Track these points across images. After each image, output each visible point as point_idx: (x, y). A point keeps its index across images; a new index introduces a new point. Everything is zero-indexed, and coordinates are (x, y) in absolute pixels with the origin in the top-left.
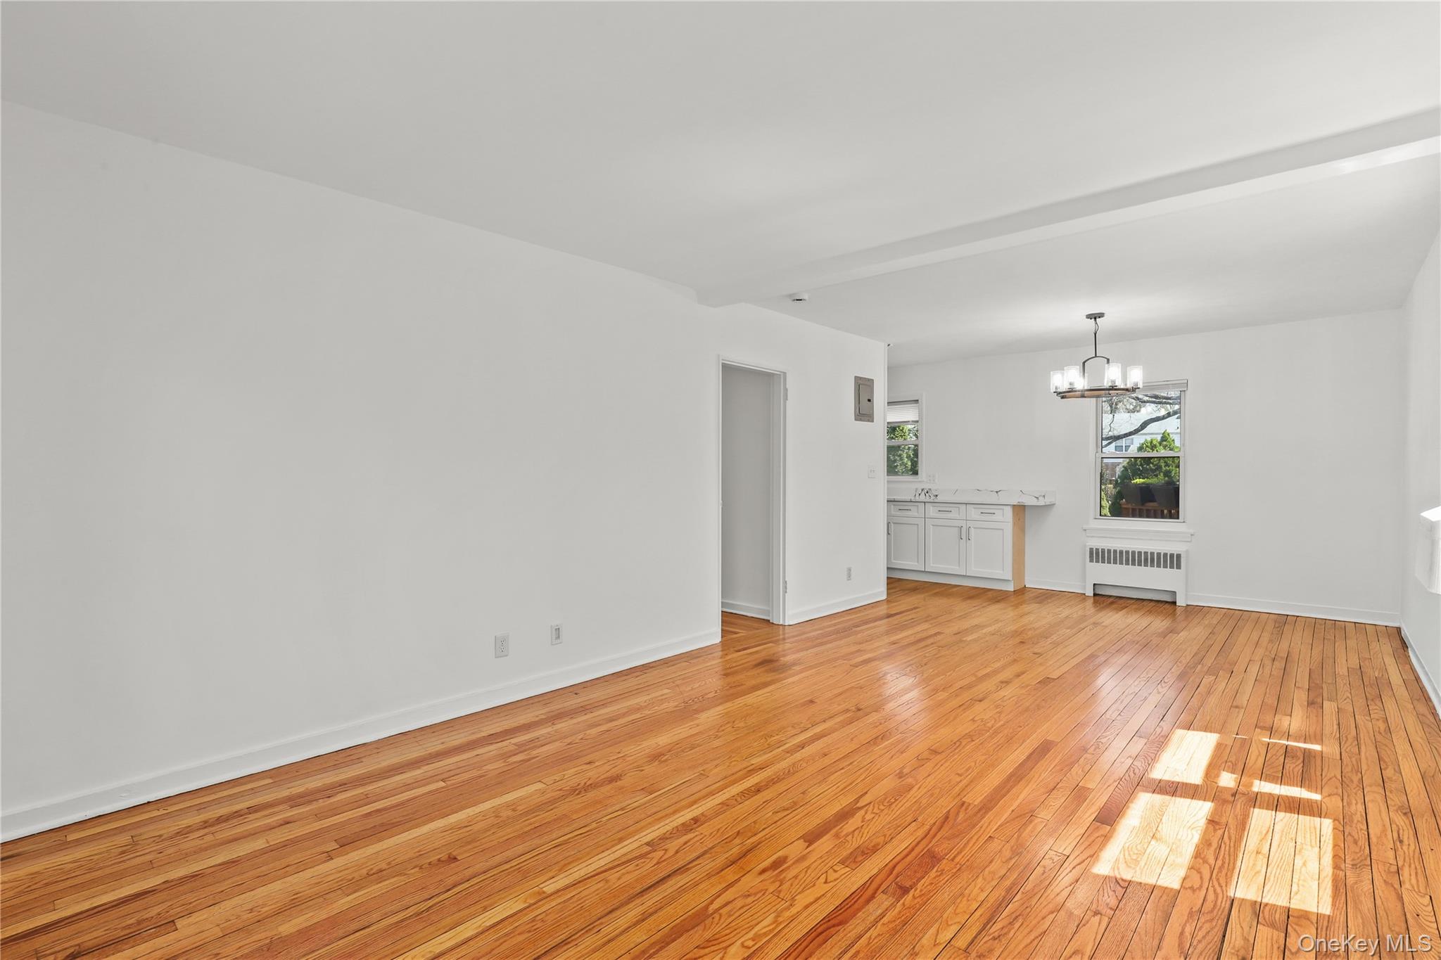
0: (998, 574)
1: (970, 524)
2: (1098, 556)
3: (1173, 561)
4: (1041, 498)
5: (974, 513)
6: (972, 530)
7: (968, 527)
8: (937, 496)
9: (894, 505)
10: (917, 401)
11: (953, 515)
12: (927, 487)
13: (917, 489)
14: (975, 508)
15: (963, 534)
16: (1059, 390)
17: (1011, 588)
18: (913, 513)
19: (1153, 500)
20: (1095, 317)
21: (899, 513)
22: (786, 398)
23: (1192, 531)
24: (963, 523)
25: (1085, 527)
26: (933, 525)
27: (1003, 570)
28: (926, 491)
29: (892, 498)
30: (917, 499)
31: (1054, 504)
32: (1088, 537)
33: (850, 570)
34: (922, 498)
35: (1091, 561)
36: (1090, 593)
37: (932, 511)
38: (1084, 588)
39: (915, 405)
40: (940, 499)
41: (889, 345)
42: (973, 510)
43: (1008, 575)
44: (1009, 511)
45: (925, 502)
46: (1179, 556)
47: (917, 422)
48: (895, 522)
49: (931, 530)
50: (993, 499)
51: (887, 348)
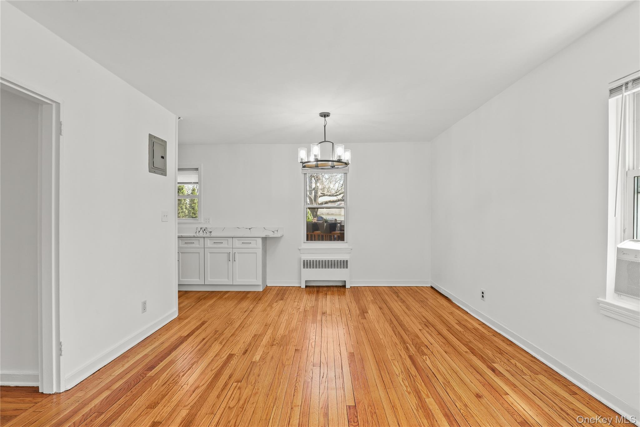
0: (253, 281)
1: (235, 250)
2: (308, 264)
3: (344, 264)
4: (276, 232)
5: (237, 243)
6: (237, 255)
7: (234, 253)
8: (211, 232)
9: (181, 240)
10: (197, 169)
11: (225, 245)
12: (204, 226)
13: (197, 228)
14: (238, 240)
15: (231, 258)
16: (304, 161)
17: (261, 289)
18: (196, 245)
19: (317, 230)
20: (325, 115)
21: (186, 246)
22: (59, 132)
23: (351, 247)
24: (230, 250)
25: (300, 248)
26: (210, 253)
27: (256, 279)
28: (203, 229)
29: (180, 235)
30: (198, 235)
31: (283, 236)
32: (301, 253)
33: (145, 303)
34: (201, 234)
35: (304, 267)
36: (303, 286)
37: (209, 243)
38: (300, 283)
39: (196, 172)
40: (213, 234)
41: (179, 118)
42: (237, 241)
43: (260, 283)
44: (260, 241)
45: (204, 237)
46: (347, 261)
47: (197, 183)
48: (182, 252)
49: (208, 256)
50: (247, 233)
51: (178, 120)
